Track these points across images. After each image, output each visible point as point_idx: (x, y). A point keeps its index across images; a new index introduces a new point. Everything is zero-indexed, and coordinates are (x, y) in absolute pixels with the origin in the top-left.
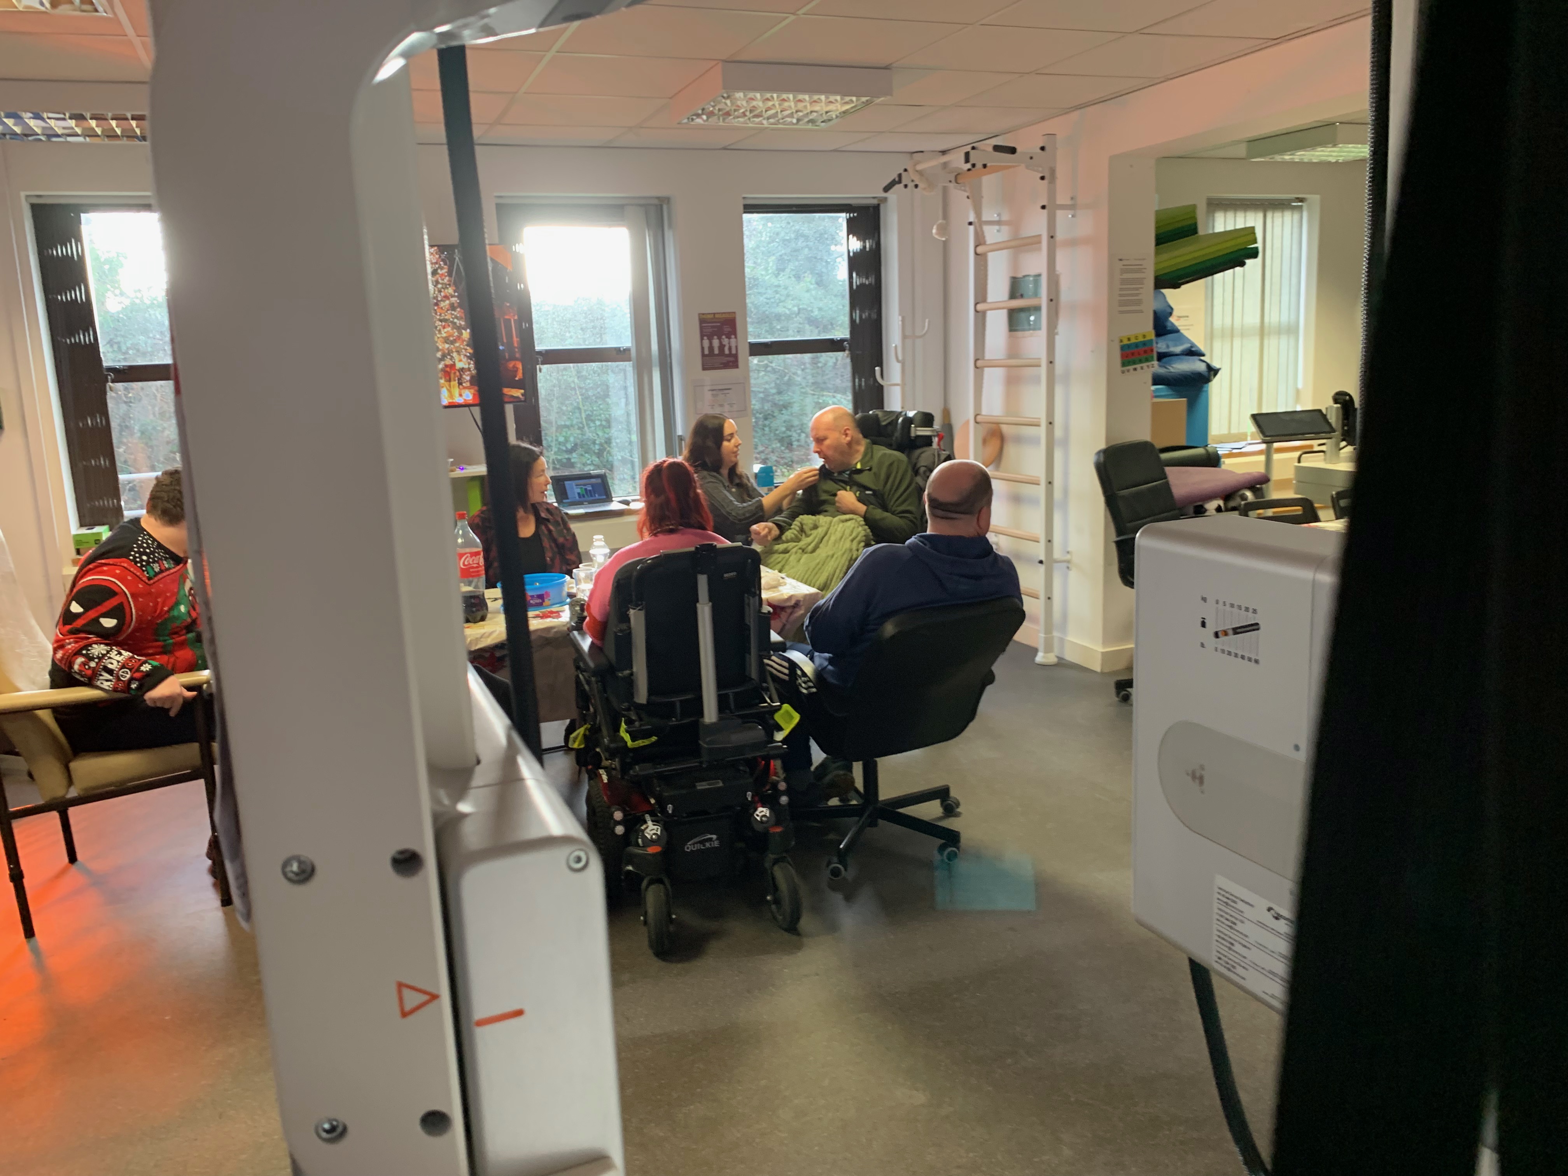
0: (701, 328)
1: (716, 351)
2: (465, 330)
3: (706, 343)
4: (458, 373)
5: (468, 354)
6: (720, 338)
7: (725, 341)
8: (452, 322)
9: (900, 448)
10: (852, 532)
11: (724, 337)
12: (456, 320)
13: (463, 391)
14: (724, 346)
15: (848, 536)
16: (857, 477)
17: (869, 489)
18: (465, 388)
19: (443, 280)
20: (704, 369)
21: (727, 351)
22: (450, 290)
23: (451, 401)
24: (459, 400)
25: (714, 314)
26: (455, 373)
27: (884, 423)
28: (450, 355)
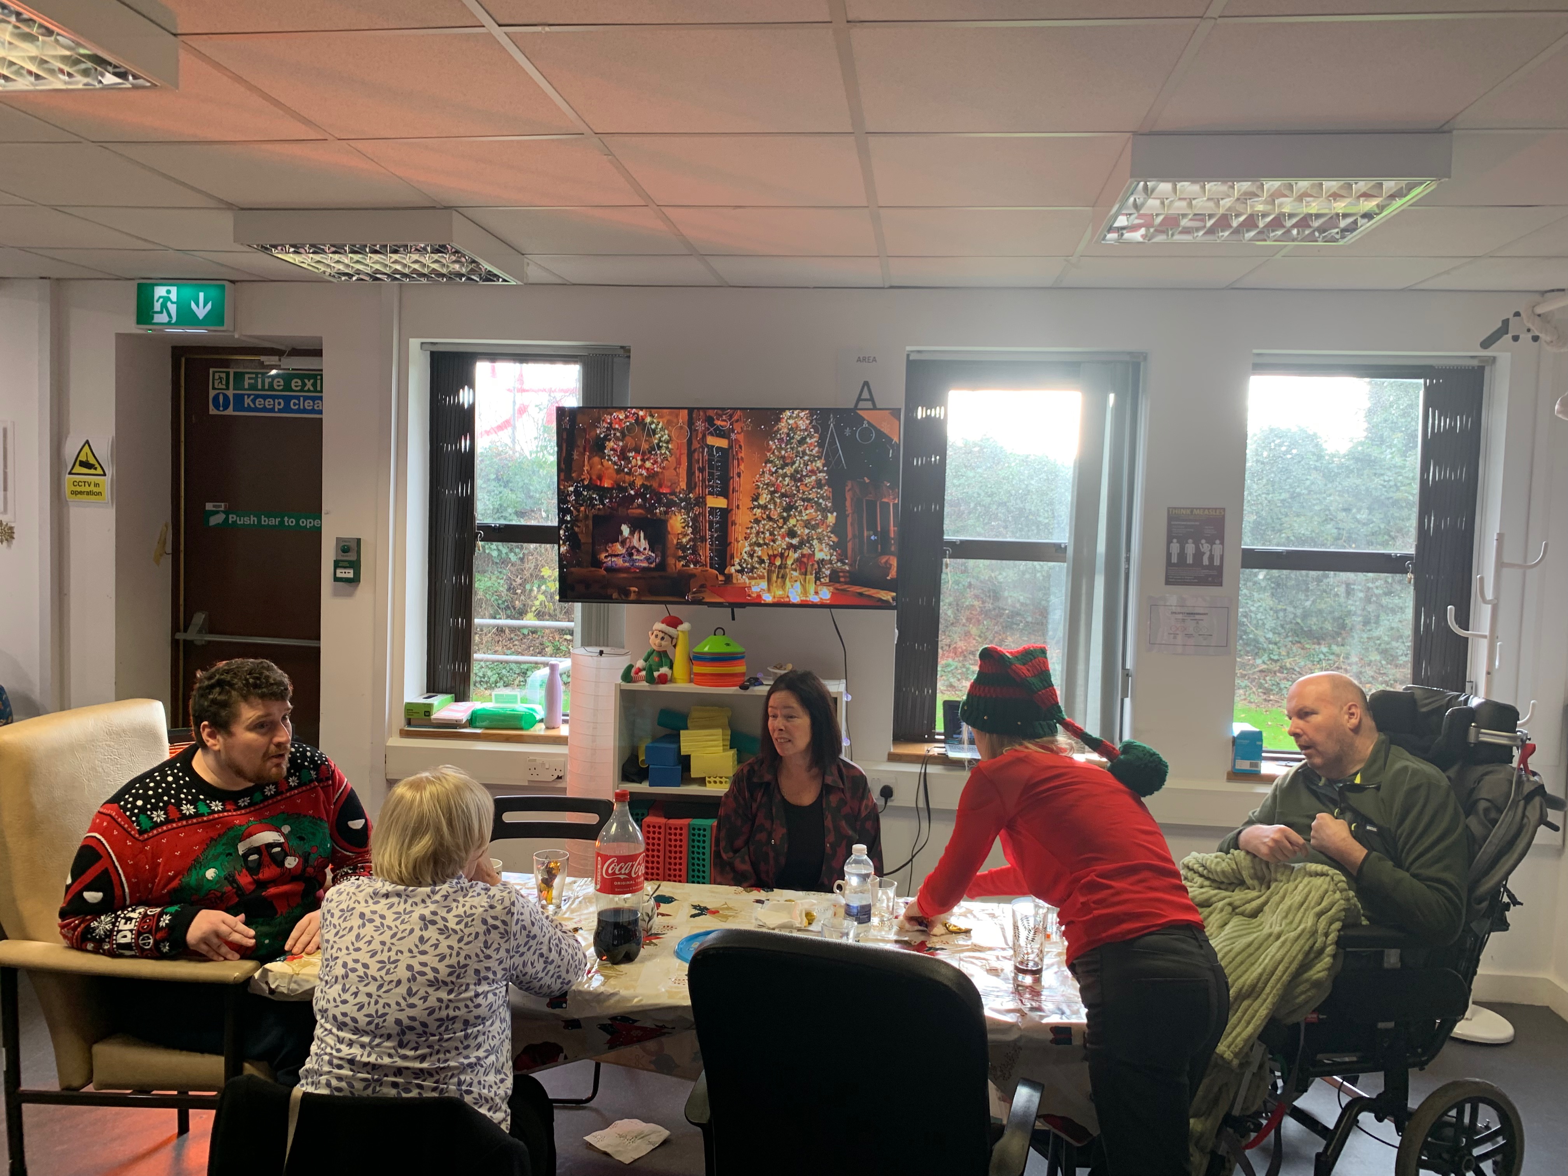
0: (1170, 526)
1: (1190, 560)
2: (832, 513)
3: (1175, 547)
4: (816, 566)
5: (831, 543)
6: (1197, 543)
7: (1205, 547)
8: (816, 503)
9: (1442, 762)
11: (1203, 541)
12: (821, 501)
13: (819, 588)
14: (1204, 553)
15: (1313, 904)
16: (1353, 798)
17: (1372, 824)
18: (822, 584)
19: (812, 451)
20: (1168, 582)
21: (1206, 561)
22: (819, 464)
23: (804, 598)
24: (814, 599)
25: (1192, 509)
26: (813, 565)
27: (1424, 710)
28: (809, 543)
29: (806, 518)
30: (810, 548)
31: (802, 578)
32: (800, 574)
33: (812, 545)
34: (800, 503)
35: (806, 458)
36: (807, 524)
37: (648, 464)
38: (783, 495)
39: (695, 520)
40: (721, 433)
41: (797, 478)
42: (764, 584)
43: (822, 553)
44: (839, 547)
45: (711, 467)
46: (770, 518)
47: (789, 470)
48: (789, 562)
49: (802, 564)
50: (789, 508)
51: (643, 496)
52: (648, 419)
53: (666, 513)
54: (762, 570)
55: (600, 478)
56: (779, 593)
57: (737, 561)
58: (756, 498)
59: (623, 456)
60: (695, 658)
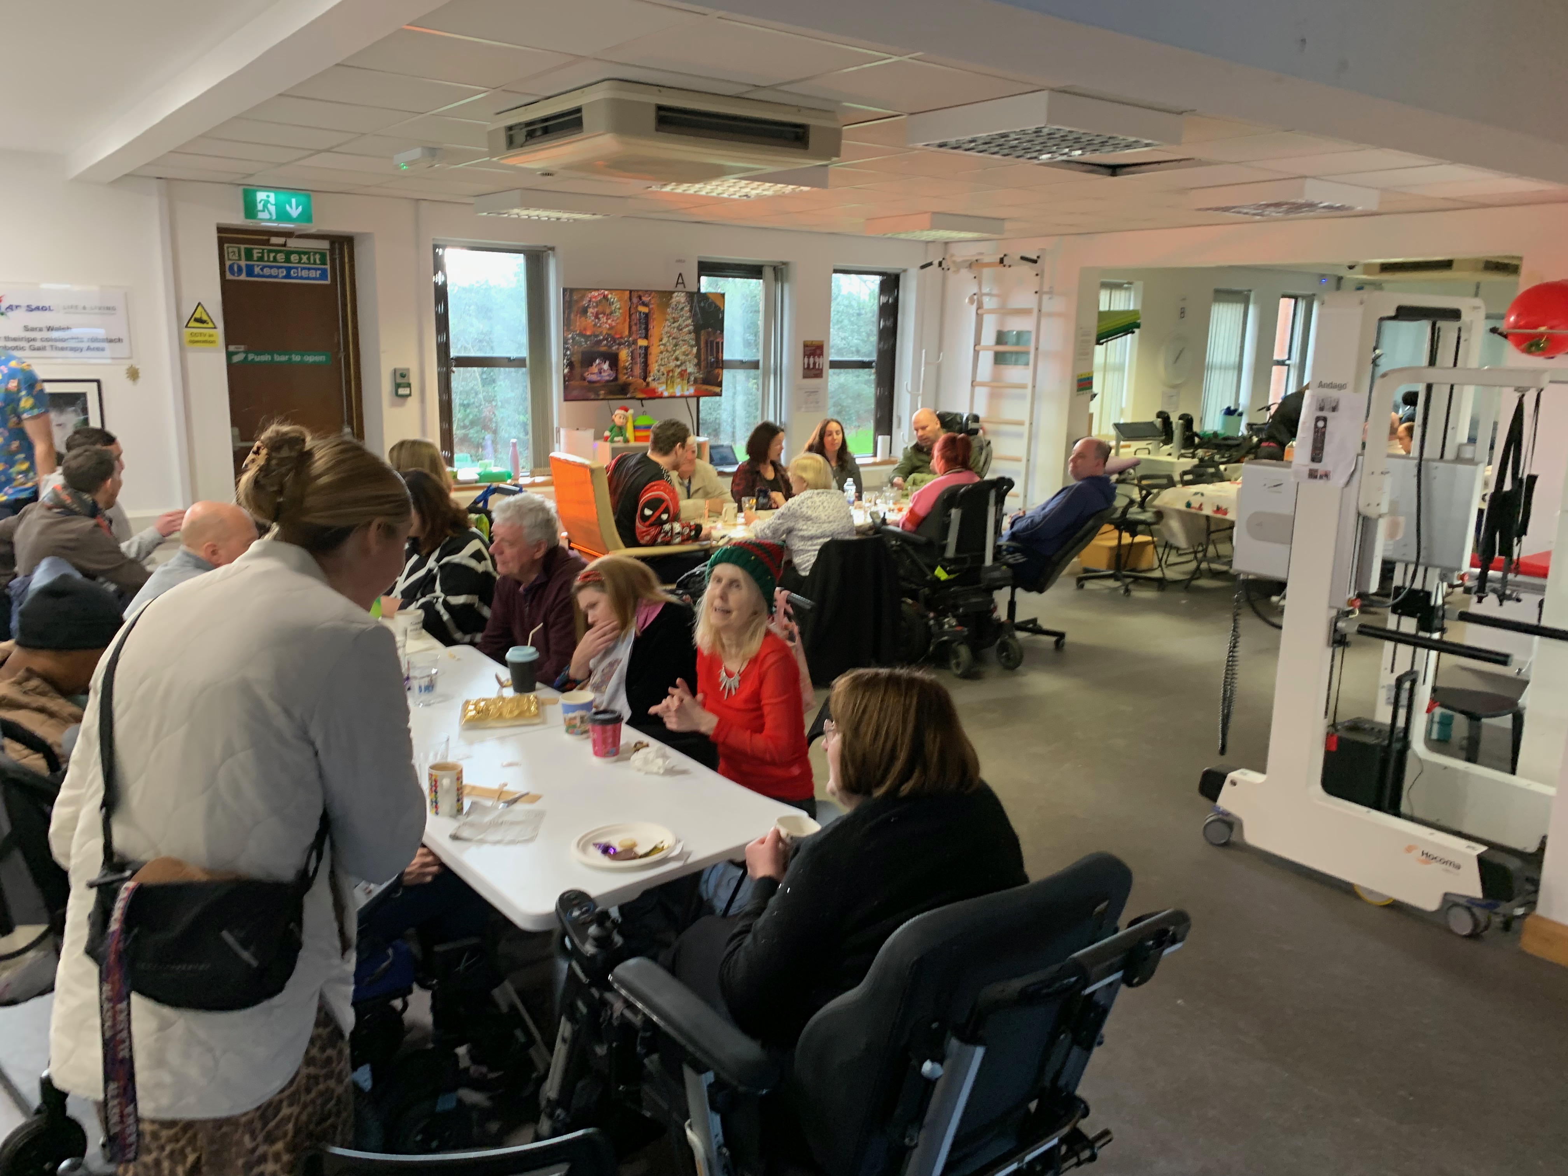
0: (804, 351)
1: (811, 366)
2: (695, 347)
3: (806, 360)
4: (688, 376)
5: (695, 363)
6: (814, 357)
7: (817, 360)
8: (688, 342)
11: (816, 356)
12: (690, 341)
13: (688, 387)
14: (816, 362)
18: (690, 385)
19: (686, 314)
20: (804, 377)
21: (817, 366)
22: (690, 321)
23: (681, 393)
25: (812, 341)
26: (686, 375)
29: (683, 350)
30: (685, 366)
31: (681, 382)
32: (681, 380)
33: (686, 364)
34: (681, 342)
35: (684, 318)
36: (684, 354)
37: (609, 321)
38: (674, 338)
39: (632, 352)
40: (645, 304)
41: (680, 329)
42: (664, 387)
43: (691, 368)
44: (698, 365)
45: (640, 323)
46: (667, 351)
47: (676, 325)
48: (676, 374)
49: (682, 374)
50: (676, 345)
51: (607, 339)
52: (610, 296)
53: (618, 349)
54: (663, 379)
55: (585, 329)
56: (671, 391)
57: (652, 374)
58: (661, 340)
59: (597, 316)
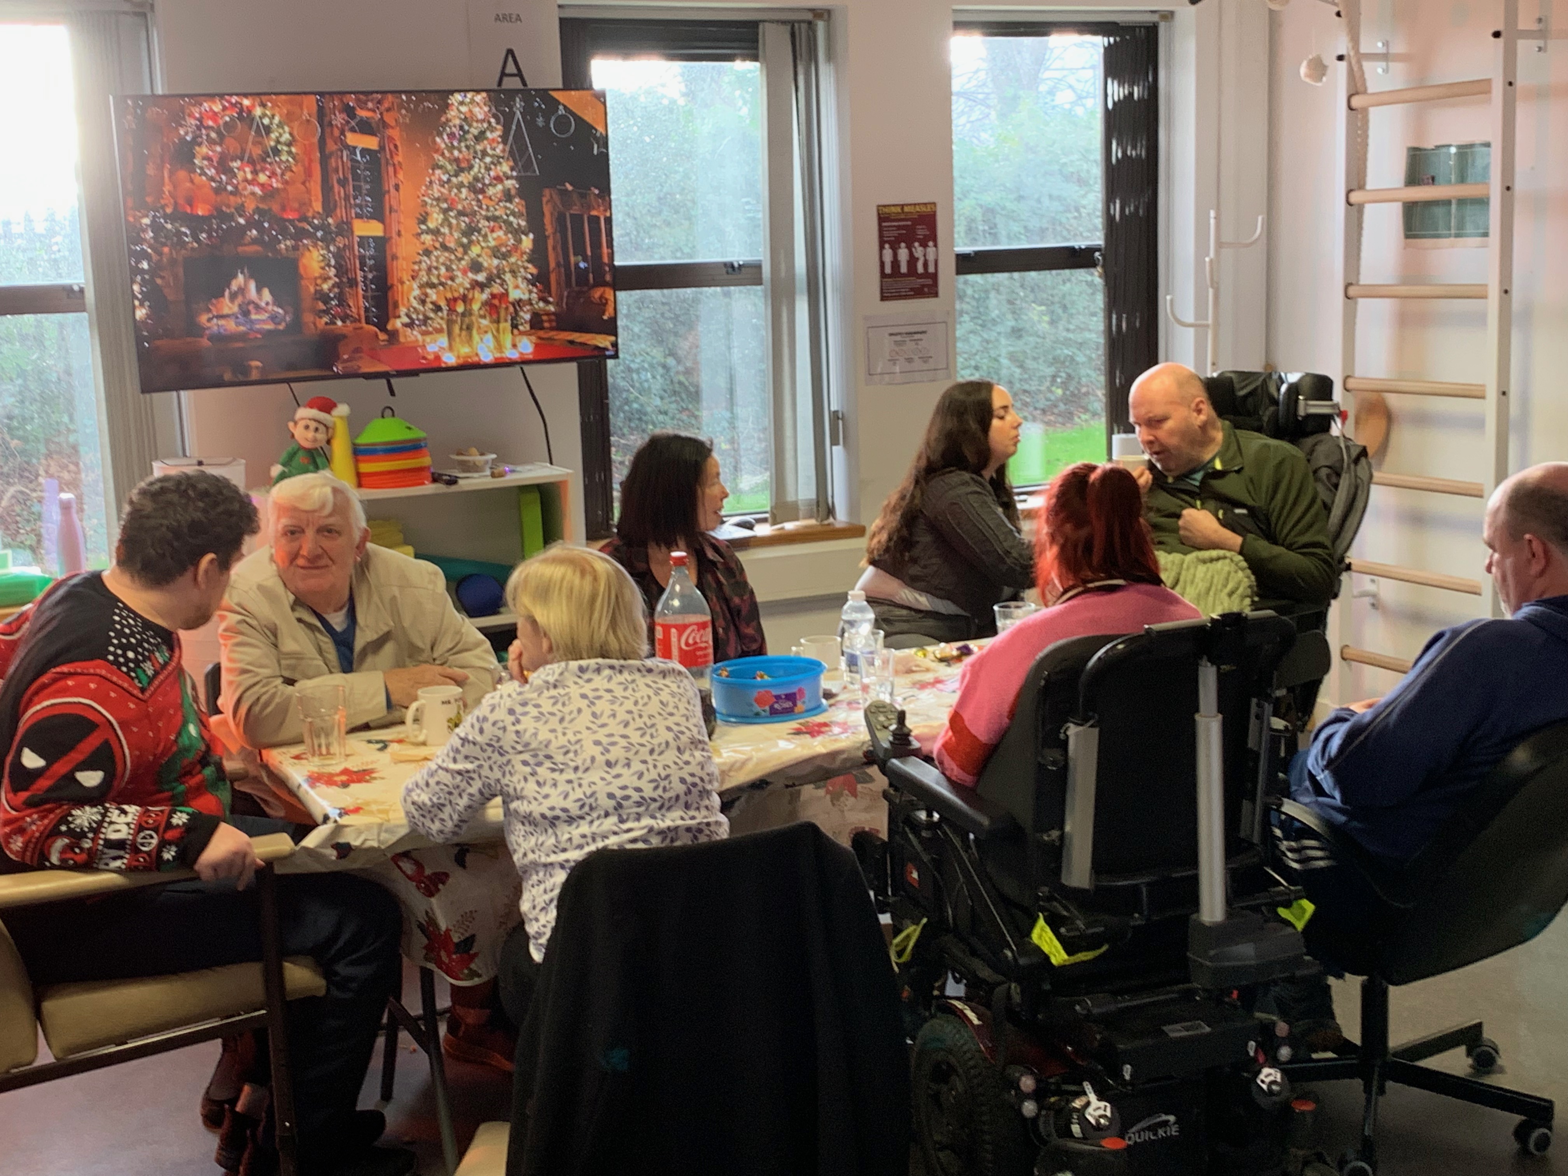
0: (881, 229)
1: (904, 269)
2: (526, 235)
4: (511, 309)
5: (530, 277)
6: (909, 247)
7: (919, 251)
8: (505, 222)
10: (1227, 580)
11: (916, 244)
12: (511, 218)
13: (517, 339)
14: (918, 259)
16: (1218, 484)
18: (522, 333)
19: (494, 149)
20: (883, 298)
21: (920, 269)
22: (505, 167)
23: (498, 355)
24: (511, 354)
25: (902, 206)
26: (507, 308)
28: (500, 278)
29: (492, 243)
30: (502, 285)
31: (493, 327)
32: (492, 322)
33: (504, 281)
34: (483, 223)
35: (488, 160)
36: (496, 252)
37: (262, 178)
38: (461, 213)
39: (338, 256)
40: (366, 128)
41: (477, 188)
42: (443, 340)
43: (518, 290)
44: (540, 280)
45: (356, 177)
46: (445, 247)
47: (465, 178)
48: (476, 307)
49: (493, 307)
50: (470, 230)
51: (259, 226)
52: (258, 111)
53: (295, 248)
54: (438, 321)
55: (190, 202)
56: (465, 350)
57: (403, 311)
58: (424, 221)
59: (223, 166)
60: (359, 453)
